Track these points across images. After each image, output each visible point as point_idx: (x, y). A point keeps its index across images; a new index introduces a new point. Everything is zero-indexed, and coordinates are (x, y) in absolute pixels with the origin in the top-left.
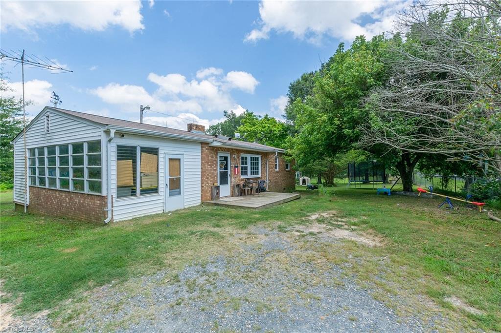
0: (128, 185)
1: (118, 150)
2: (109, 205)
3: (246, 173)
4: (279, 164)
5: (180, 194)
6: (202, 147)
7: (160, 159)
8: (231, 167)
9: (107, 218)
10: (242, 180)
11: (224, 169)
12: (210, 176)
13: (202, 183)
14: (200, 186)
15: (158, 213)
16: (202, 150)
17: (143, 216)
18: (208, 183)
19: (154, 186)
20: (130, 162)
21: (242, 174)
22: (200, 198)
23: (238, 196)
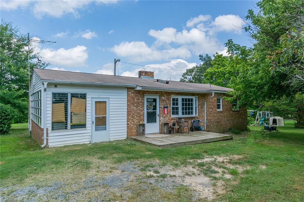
0: (61, 121)
1: (53, 96)
2: (45, 135)
3: (177, 113)
4: (222, 105)
5: (106, 129)
6: (128, 91)
7: (87, 102)
8: (160, 107)
9: (43, 144)
10: (172, 119)
11: (153, 110)
12: (136, 116)
13: (128, 121)
14: (126, 123)
15: (85, 143)
16: (127, 93)
17: (72, 144)
18: (133, 121)
19: (82, 123)
20: (63, 104)
21: (173, 113)
22: (126, 133)
23: (166, 133)
